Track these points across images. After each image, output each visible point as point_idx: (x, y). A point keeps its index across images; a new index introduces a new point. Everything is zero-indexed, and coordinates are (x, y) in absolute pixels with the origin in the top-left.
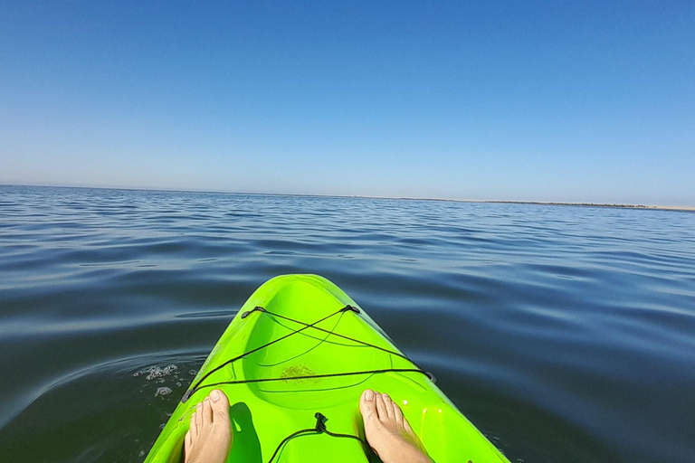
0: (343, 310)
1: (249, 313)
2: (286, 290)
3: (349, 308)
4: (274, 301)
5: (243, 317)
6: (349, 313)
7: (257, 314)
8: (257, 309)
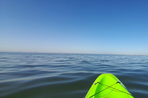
0: (117, 83)
1: (96, 83)
2: (104, 78)
3: (118, 82)
4: (102, 81)
5: (95, 84)
6: (118, 83)
7: (98, 84)
8: (98, 82)
